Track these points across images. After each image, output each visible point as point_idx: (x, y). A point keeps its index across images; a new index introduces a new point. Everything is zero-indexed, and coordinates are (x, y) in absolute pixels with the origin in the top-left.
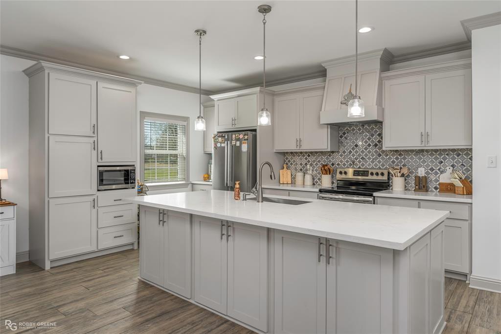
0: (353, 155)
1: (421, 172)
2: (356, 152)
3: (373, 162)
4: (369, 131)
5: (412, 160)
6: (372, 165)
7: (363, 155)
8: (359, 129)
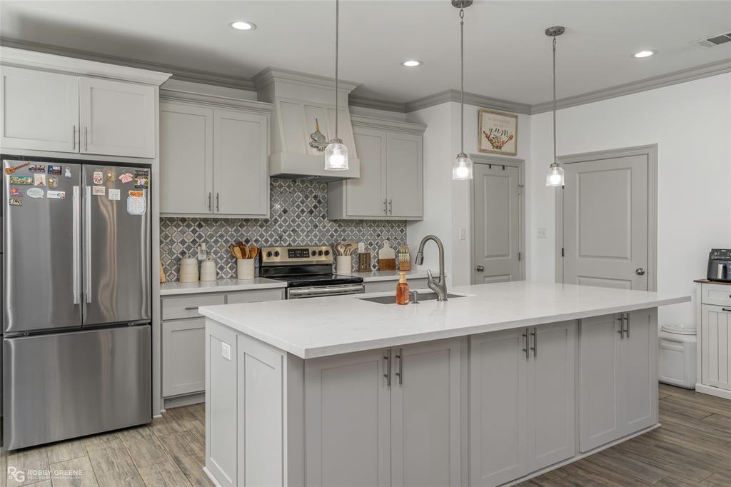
0: (281, 226)
1: (362, 248)
2: (285, 221)
3: (307, 236)
4: (302, 190)
5: (351, 232)
6: (307, 241)
7: (294, 226)
8: (289, 187)
